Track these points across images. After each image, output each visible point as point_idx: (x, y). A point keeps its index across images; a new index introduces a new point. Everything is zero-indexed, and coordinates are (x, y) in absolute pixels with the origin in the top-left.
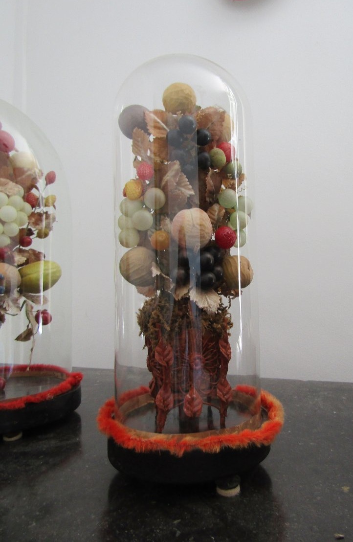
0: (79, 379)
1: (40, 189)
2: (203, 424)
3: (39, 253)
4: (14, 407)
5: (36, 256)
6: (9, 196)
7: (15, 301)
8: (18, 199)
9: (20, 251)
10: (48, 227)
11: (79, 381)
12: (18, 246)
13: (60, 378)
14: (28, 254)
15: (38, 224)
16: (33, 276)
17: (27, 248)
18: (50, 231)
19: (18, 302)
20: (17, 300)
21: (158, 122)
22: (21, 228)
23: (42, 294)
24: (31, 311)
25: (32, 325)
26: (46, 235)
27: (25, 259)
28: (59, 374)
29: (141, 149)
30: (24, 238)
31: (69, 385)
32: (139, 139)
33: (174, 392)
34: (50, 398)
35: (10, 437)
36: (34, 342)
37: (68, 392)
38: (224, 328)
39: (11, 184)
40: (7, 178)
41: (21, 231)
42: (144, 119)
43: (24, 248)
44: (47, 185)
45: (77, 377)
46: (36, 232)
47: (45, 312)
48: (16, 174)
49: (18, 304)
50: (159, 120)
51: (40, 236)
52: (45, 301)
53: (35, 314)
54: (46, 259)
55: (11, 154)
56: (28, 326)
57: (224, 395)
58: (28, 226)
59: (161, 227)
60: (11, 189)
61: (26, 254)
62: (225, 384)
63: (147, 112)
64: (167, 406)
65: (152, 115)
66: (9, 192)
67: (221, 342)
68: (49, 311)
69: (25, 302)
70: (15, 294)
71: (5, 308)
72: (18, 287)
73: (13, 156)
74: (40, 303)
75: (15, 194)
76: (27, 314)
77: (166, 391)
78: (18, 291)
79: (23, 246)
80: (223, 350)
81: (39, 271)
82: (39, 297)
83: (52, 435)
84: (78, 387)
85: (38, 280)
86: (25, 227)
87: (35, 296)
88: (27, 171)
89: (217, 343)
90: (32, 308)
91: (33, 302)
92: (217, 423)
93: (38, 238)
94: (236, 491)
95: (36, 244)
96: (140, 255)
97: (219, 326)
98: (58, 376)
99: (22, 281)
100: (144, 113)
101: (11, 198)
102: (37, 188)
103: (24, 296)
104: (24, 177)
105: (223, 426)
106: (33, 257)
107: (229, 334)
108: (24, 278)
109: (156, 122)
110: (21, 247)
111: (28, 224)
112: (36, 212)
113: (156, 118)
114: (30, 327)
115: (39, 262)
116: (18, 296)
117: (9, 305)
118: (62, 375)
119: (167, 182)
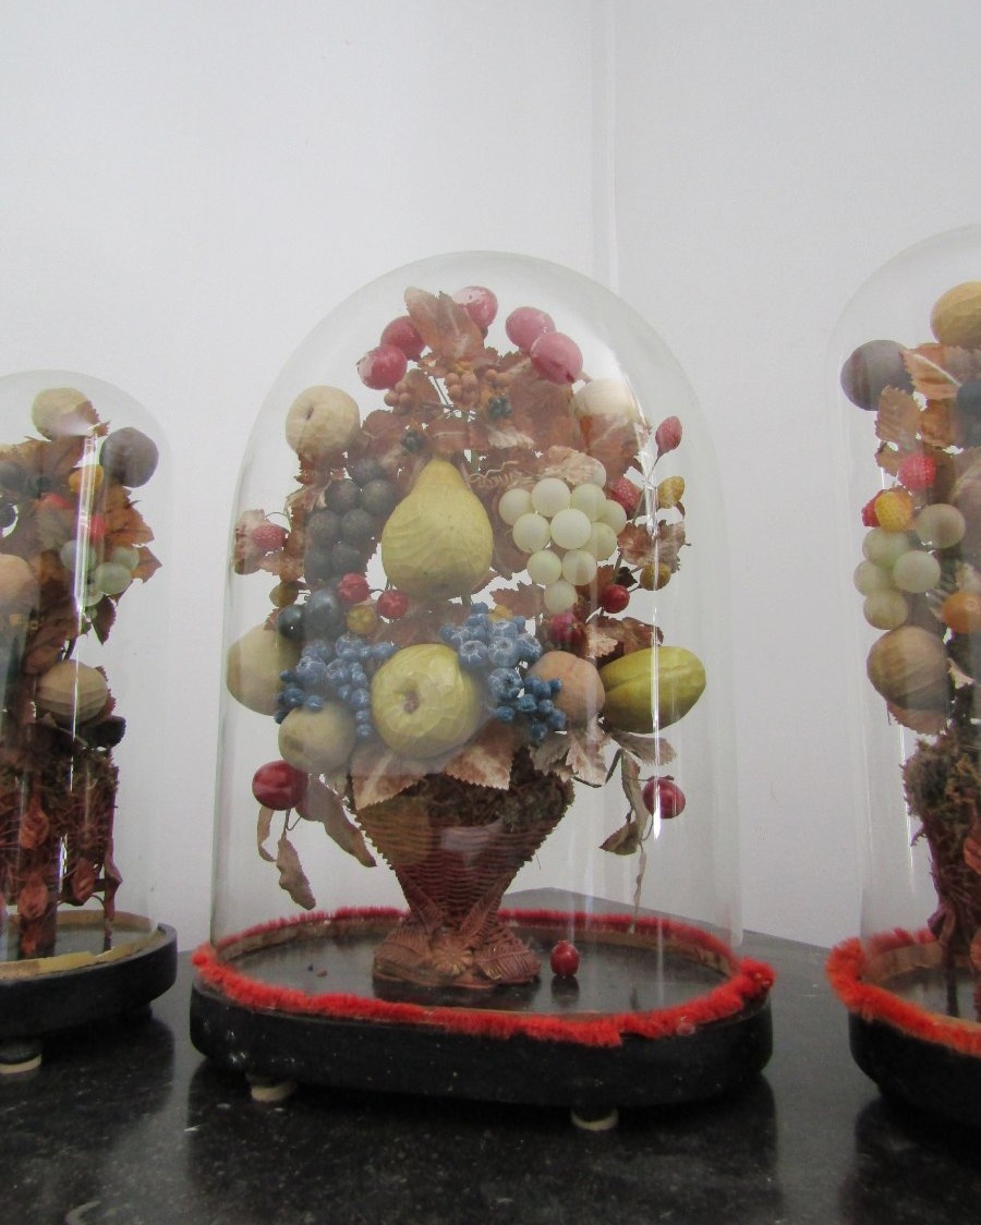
0: (765, 983)
1: (643, 465)
3: (649, 627)
4: (595, 1038)
5: (642, 636)
6: (572, 487)
7: (594, 751)
8: (593, 492)
9: (602, 623)
10: (670, 562)
11: (765, 990)
12: (598, 612)
13: (713, 964)
14: (622, 632)
15: (642, 554)
16: (634, 687)
17: (619, 616)
18: (673, 571)
19: (600, 753)
20: (597, 748)
21: (934, 369)
22: (602, 564)
23: (657, 735)
24: (636, 779)
25: (637, 817)
26: (663, 581)
27: (615, 643)
28: (710, 955)
29: (897, 428)
30: (610, 590)
31: (737, 999)
32: (895, 408)
34: (686, 1031)
35: (588, 1119)
36: (643, 860)
37: (735, 1016)
39: (577, 457)
40: (567, 445)
41: (604, 572)
42: (903, 367)
43: (611, 616)
44: (660, 453)
45: (759, 976)
46: (637, 576)
47: (666, 783)
48: (587, 431)
49: (598, 757)
50: (934, 365)
51: (647, 584)
52: (667, 753)
53: (643, 785)
54: (666, 643)
55: (577, 387)
56: (629, 817)
58: (619, 562)
59: (958, 584)
60: (576, 468)
61: (619, 632)
63: (906, 353)
66: (572, 476)
68: (678, 783)
69: (619, 754)
70: (594, 732)
71: (570, 767)
72: (600, 716)
73: (579, 392)
74: (653, 757)
75: (584, 481)
76: (626, 786)
78: (599, 724)
79: (608, 612)
81: (650, 675)
82: (651, 742)
83: (694, 1141)
84: (764, 1007)
85: (648, 698)
86: (612, 561)
87: (642, 738)
88: (611, 423)
90: (638, 769)
91: (635, 753)
93: (643, 590)
95: (641, 605)
98: (706, 960)
99: (607, 698)
101: (577, 491)
102: (638, 467)
103: (616, 738)
104: (605, 437)
106: (633, 639)
108: (614, 692)
109: (927, 369)
110: (605, 614)
111: (620, 557)
112: (637, 524)
113: (928, 362)
114: (633, 819)
115: (647, 650)
116: (600, 738)
117: (579, 760)
118: (718, 960)
119: (966, 490)
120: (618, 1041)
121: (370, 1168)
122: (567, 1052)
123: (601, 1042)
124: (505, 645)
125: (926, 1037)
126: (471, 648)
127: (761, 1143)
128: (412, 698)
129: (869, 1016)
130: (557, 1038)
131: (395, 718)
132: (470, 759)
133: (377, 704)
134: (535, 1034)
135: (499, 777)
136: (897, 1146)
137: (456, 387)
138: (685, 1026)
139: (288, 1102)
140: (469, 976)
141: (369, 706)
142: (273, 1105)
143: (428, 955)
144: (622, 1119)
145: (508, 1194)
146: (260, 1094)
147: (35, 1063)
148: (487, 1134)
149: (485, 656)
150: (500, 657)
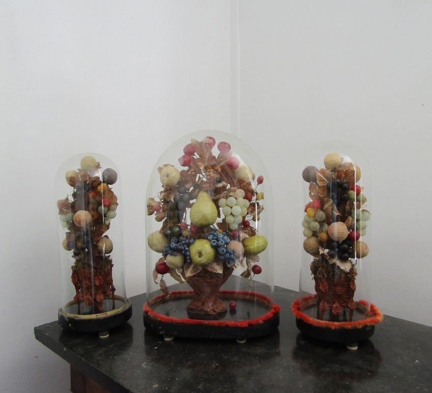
2: (341, 318)
4: (242, 326)
5: (252, 232)
6: (236, 199)
11: (278, 312)
15: (253, 212)
16: (251, 247)
20: (242, 261)
26: (258, 219)
29: (313, 189)
32: (313, 186)
33: (327, 302)
35: (240, 341)
37: (271, 318)
38: (353, 277)
42: (315, 176)
45: (277, 309)
48: (240, 183)
50: (322, 176)
51: (254, 219)
57: (352, 306)
62: (352, 301)
63: (317, 172)
64: (325, 308)
65: (319, 174)
66: (236, 196)
67: (351, 283)
68: (260, 266)
70: (241, 258)
72: (243, 254)
75: (239, 197)
77: (324, 302)
78: (242, 256)
80: (352, 287)
81: (255, 244)
84: (278, 316)
88: (246, 180)
89: (349, 283)
91: (251, 260)
92: (348, 317)
94: (356, 348)
96: (313, 242)
97: (350, 276)
99: (245, 251)
100: (315, 173)
101: (238, 199)
103: (246, 258)
105: (351, 320)
107: (355, 279)
112: (251, 203)
116: (243, 258)
117: (238, 265)
118: (268, 303)
119: (327, 208)
120: (247, 325)
121: (198, 353)
122: (236, 328)
123: (244, 326)
124: (222, 242)
125: (308, 323)
126: (214, 242)
127: (276, 343)
128: (200, 254)
129: (299, 318)
130: (234, 326)
131: (196, 258)
132: (213, 266)
133: (192, 255)
134: (230, 325)
135: (220, 270)
136: (302, 342)
137: (209, 177)
138: (261, 322)
139: (174, 340)
140: (212, 311)
141: (190, 256)
142: (170, 341)
143: (202, 307)
144: (247, 340)
145: (227, 356)
146: (167, 339)
147: (108, 335)
148: (220, 345)
149: (217, 244)
150: (221, 245)
